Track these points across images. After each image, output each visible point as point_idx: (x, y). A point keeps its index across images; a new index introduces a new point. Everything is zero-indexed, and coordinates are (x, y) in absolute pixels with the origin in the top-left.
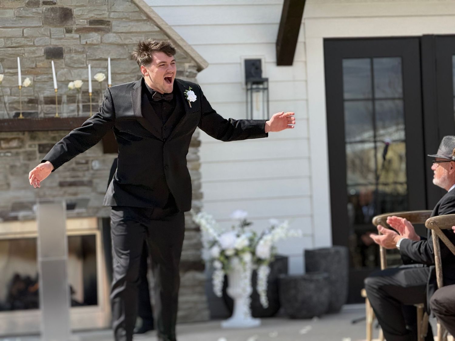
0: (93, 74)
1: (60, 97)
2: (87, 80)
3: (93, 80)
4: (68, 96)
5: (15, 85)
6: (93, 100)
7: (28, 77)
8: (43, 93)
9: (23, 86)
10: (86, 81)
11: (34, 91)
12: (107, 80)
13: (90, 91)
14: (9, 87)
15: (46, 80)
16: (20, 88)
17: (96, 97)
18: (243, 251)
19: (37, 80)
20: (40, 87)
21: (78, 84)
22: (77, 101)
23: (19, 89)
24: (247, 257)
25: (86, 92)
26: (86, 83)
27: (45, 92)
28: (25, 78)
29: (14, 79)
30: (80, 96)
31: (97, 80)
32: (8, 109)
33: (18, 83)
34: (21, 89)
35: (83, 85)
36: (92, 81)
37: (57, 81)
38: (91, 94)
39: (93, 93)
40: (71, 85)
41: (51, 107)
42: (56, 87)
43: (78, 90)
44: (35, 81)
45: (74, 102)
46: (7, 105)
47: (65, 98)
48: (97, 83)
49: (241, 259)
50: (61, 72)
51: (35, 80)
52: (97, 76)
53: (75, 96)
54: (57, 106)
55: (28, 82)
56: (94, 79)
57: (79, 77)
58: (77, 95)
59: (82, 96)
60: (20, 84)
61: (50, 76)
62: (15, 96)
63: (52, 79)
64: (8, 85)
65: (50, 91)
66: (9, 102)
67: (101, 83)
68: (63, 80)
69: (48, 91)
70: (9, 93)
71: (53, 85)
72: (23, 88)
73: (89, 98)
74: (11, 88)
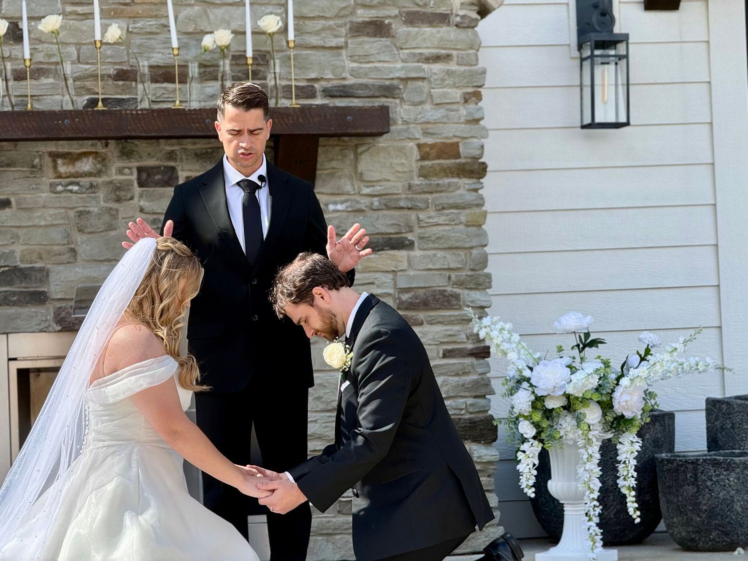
0: (256, 17)
1: (184, 67)
2: (242, 30)
3: (256, 30)
4: (201, 66)
5: (88, 41)
6: (256, 75)
7: (116, 23)
8: (149, 58)
9: (105, 41)
10: (239, 33)
11: (128, 54)
12: (285, 30)
13: (249, 54)
14: (76, 44)
15: (155, 30)
16: (98, 45)
17: (262, 68)
18: (584, 400)
19: (135, 31)
20: (140, 46)
21: (223, 37)
22: (220, 76)
23: (96, 47)
24: (593, 415)
25: (239, 58)
26: (239, 37)
27: (152, 55)
28: (110, 25)
29: (84, 28)
30: (226, 66)
31: (265, 29)
32: (72, 92)
33: (94, 37)
34: (100, 48)
35: (232, 40)
36: (253, 33)
37: (179, 32)
38: (250, 61)
39: (254, 58)
40: (208, 41)
41: (165, 88)
42: (175, 44)
43: (223, 51)
44: (131, 32)
45: (216, 79)
46: (70, 82)
47: (194, 70)
48: (264, 37)
49: (579, 420)
50: (185, 12)
51: (130, 30)
52: (263, 21)
53: (218, 66)
54: (177, 85)
55: (115, 32)
56: (259, 26)
57: (225, 24)
58: (221, 63)
59: (231, 65)
60: (98, 37)
61: (163, 21)
62: (87, 63)
63: (166, 29)
64: (72, 41)
65: (163, 54)
66: (75, 75)
67: (271, 35)
68: (191, 30)
69: (159, 53)
70: (75, 57)
71: (168, 41)
72: (103, 47)
73: (249, 69)
74: (78, 45)
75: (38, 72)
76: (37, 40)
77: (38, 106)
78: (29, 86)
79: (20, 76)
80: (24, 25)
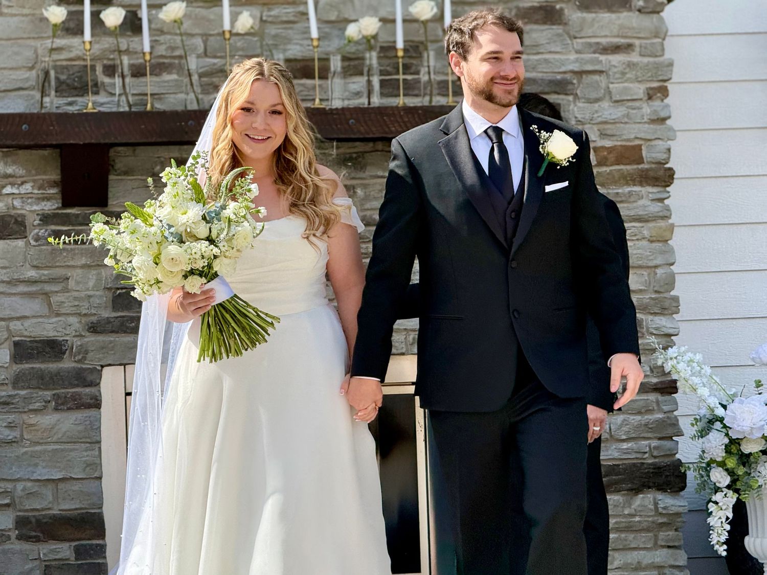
1: (325, 61)
2: (391, 17)
3: (408, 18)
4: (345, 59)
5: (216, 32)
6: (407, 68)
7: (247, 10)
8: (285, 51)
9: (234, 31)
10: (387, 21)
11: (262, 46)
12: (440, 18)
13: (400, 45)
14: (202, 35)
15: (292, 19)
16: (227, 36)
17: (414, 62)
19: (270, 19)
20: (276, 36)
21: (368, 25)
22: (366, 70)
23: (225, 39)
25: (388, 50)
26: (389, 26)
27: (289, 47)
28: (240, 13)
29: (212, 17)
30: (372, 58)
31: (417, 16)
32: (198, 89)
33: (222, 26)
34: (229, 39)
35: (380, 28)
36: (404, 21)
37: (319, 20)
38: (400, 54)
39: (405, 50)
40: (352, 31)
41: (303, 85)
42: (314, 34)
43: (369, 42)
44: (265, 21)
45: (362, 74)
46: (195, 78)
47: (336, 64)
48: (416, 25)
51: (264, 18)
52: (416, 7)
53: (363, 59)
54: (317, 82)
55: (246, 21)
56: (410, 13)
57: (372, 10)
58: (367, 55)
59: (379, 58)
60: (227, 26)
61: (301, 8)
62: (215, 57)
63: (305, 17)
64: (197, 31)
65: (301, 45)
66: (200, 71)
67: (425, 23)
68: (333, 18)
69: (297, 44)
70: (201, 50)
71: (307, 31)
72: (234, 38)
73: (398, 63)
74: (206, 37)
75: (159, 68)
76: (158, 31)
77: (159, 106)
78: (150, 84)
79: (138, 72)
80: (144, 14)
